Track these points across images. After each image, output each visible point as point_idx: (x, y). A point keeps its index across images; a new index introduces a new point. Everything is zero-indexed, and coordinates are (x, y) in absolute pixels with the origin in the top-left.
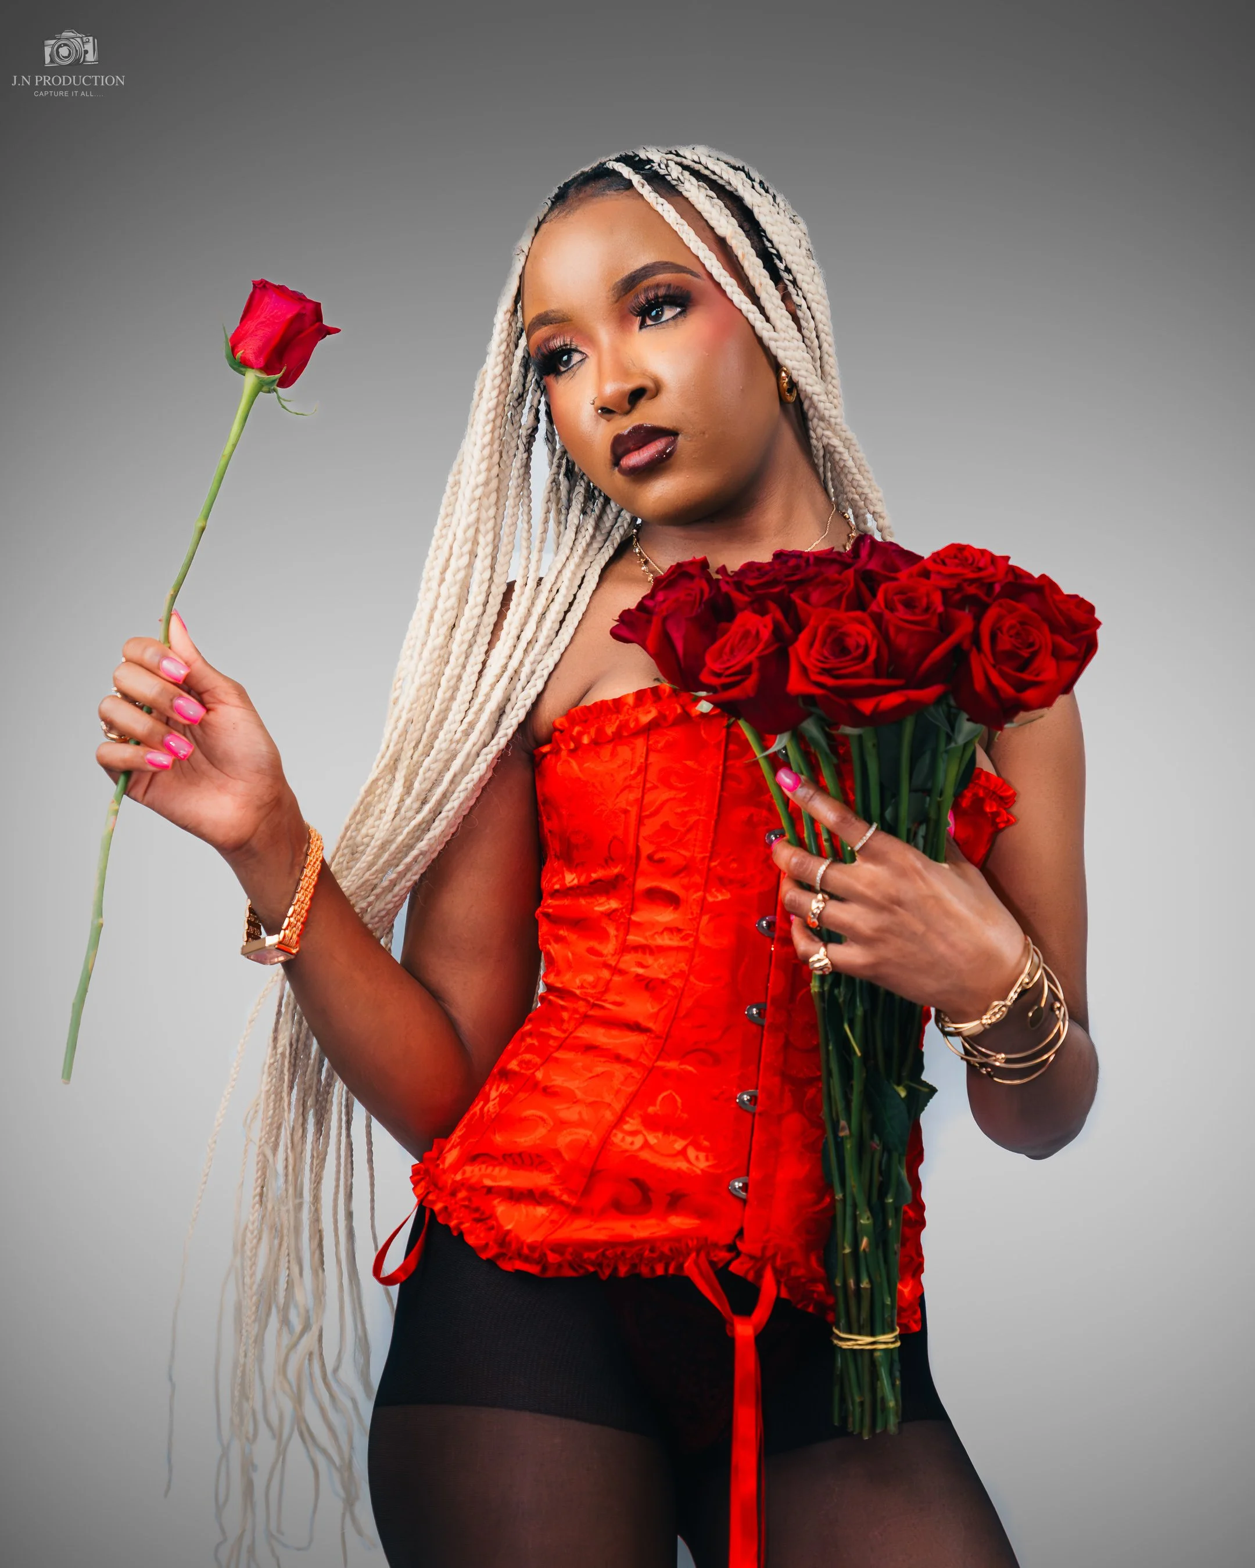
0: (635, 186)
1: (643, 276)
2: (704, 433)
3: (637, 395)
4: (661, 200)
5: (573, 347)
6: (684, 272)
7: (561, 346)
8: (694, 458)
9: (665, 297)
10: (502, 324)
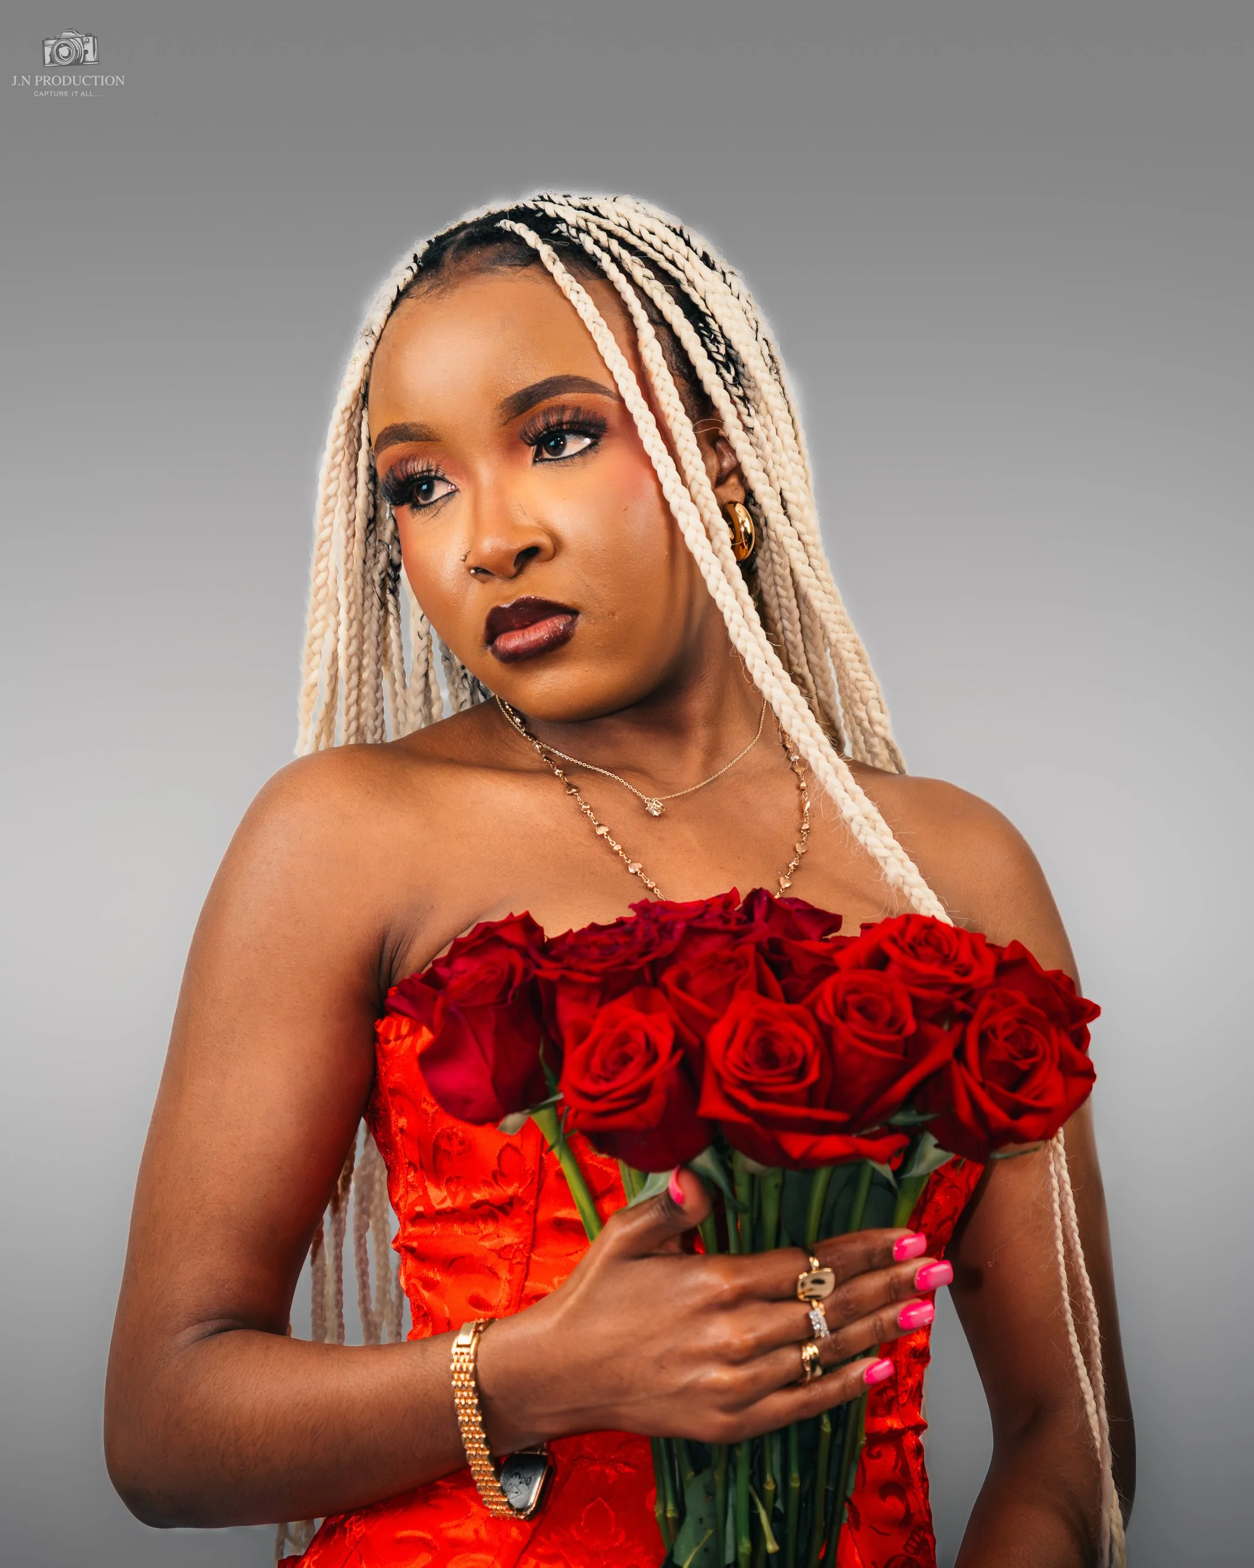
0: (543, 260)
1: (544, 394)
2: (613, 614)
3: (529, 555)
4: (579, 287)
5: (440, 474)
6: (600, 392)
7: (423, 472)
8: (597, 646)
9: (570, 423)
10: (337, 427)
